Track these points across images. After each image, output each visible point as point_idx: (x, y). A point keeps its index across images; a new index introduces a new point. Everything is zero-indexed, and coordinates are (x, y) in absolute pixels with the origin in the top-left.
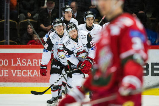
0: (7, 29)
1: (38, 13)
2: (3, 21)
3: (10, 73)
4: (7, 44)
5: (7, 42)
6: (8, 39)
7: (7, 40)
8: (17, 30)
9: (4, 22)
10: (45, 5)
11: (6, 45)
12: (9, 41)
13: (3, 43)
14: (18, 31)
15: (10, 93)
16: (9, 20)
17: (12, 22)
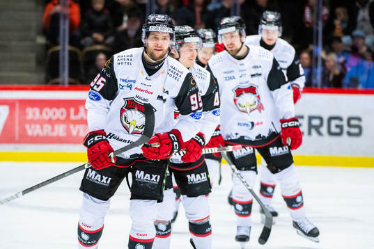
3: (68, 131)
4: (64, 84)
6: (65, 76)
7: (64, 79)
9: (59, 51)
10: (125, 25)
12: (67, 80)
16: (67, 47)
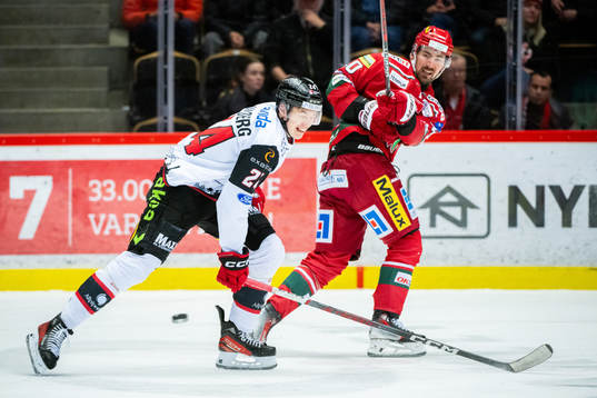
0: (166, 82)
1: (265, 30)
2: (154, 55)
4: (166, 130)
5: (166, 124)
7: (166, 118)
8: (197, 84)
9: (155, 60)
11: (163, 134)
12: (171, 120)
13: (153, 128)
14: (202, 89)
15: (173, 287)
17: (183, 59)
